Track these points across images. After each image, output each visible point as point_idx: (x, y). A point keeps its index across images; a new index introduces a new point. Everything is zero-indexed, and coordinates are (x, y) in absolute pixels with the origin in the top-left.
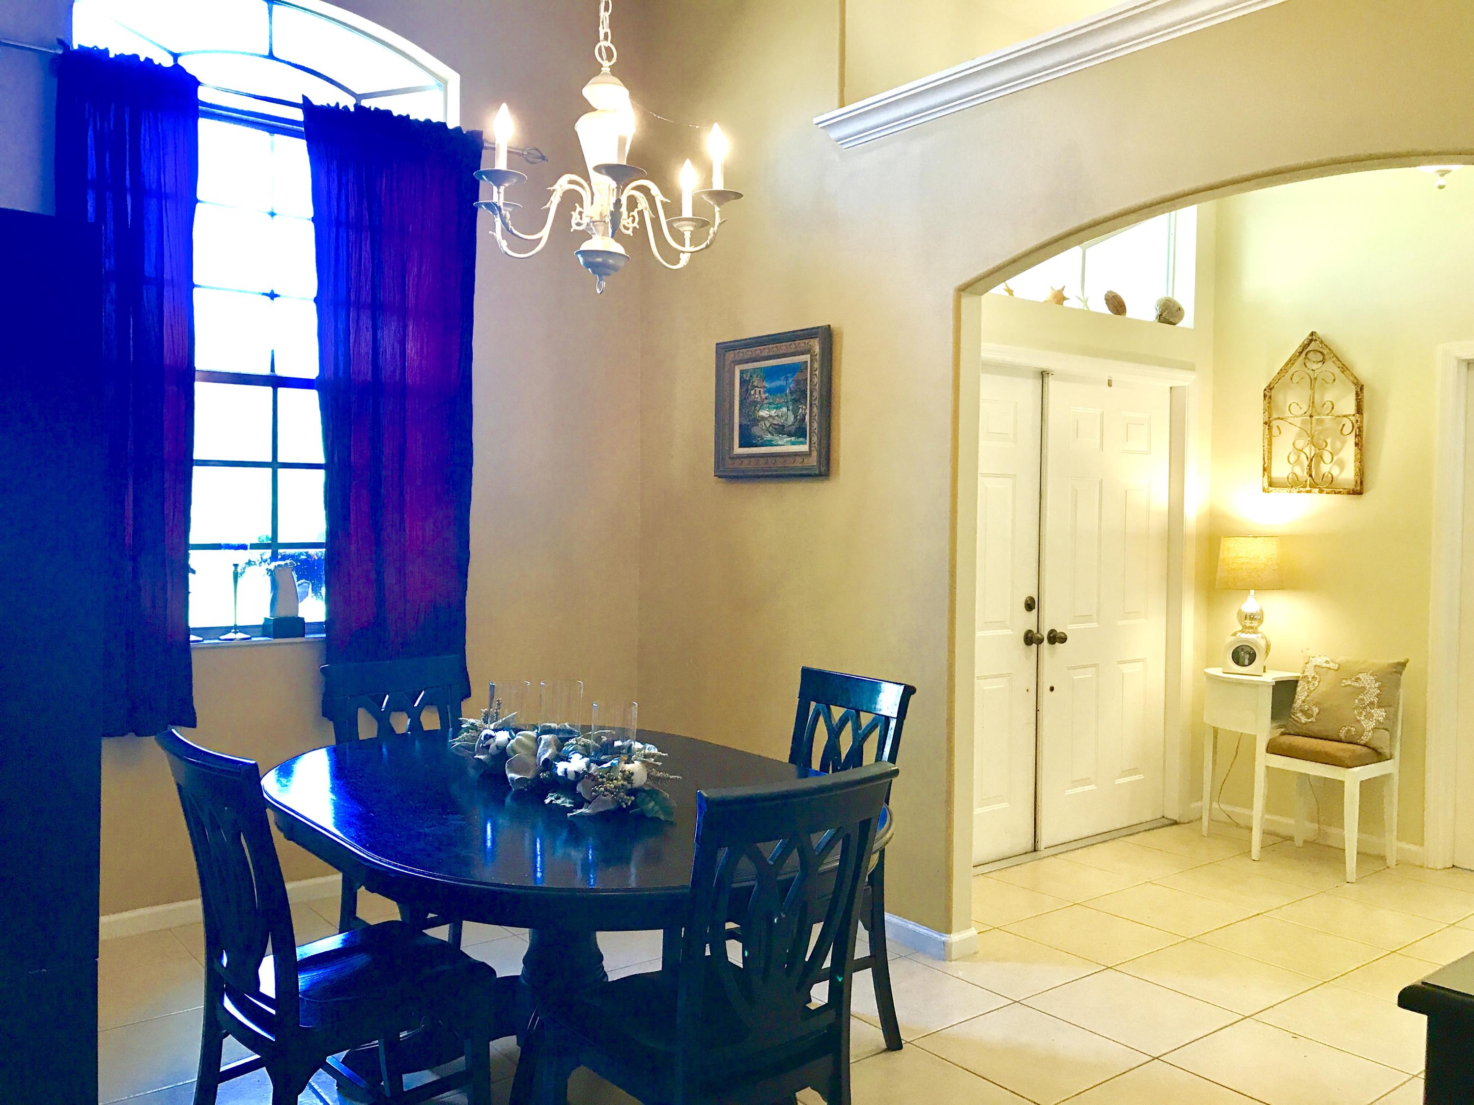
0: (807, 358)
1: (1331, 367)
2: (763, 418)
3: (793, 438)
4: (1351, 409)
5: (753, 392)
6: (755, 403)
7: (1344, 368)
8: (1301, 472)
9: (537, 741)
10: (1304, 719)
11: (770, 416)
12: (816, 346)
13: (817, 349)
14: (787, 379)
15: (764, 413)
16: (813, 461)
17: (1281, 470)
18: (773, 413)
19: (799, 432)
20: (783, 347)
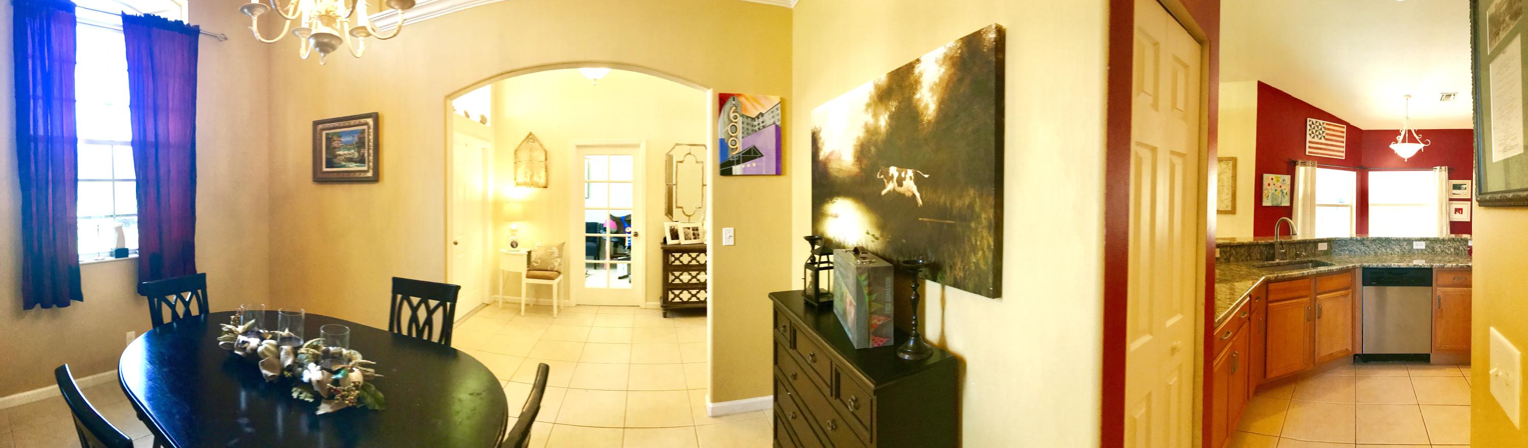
0: (365, 127)
1: (536, 144)
2: (340, 155)
3: (357, 164)
4: (544, 159)
5: (333, 143)
6: (335, 148)
7: (541, 145)
8: (528, 180)
10: (536, 265)
11: (345, 154)
12: (370, 121)
13: (371, 124)
14: (353, 137)
15: (341, 153)
16: (370, 174)
17: (521, 179)
18: (346, 152)
19: (362, 161)
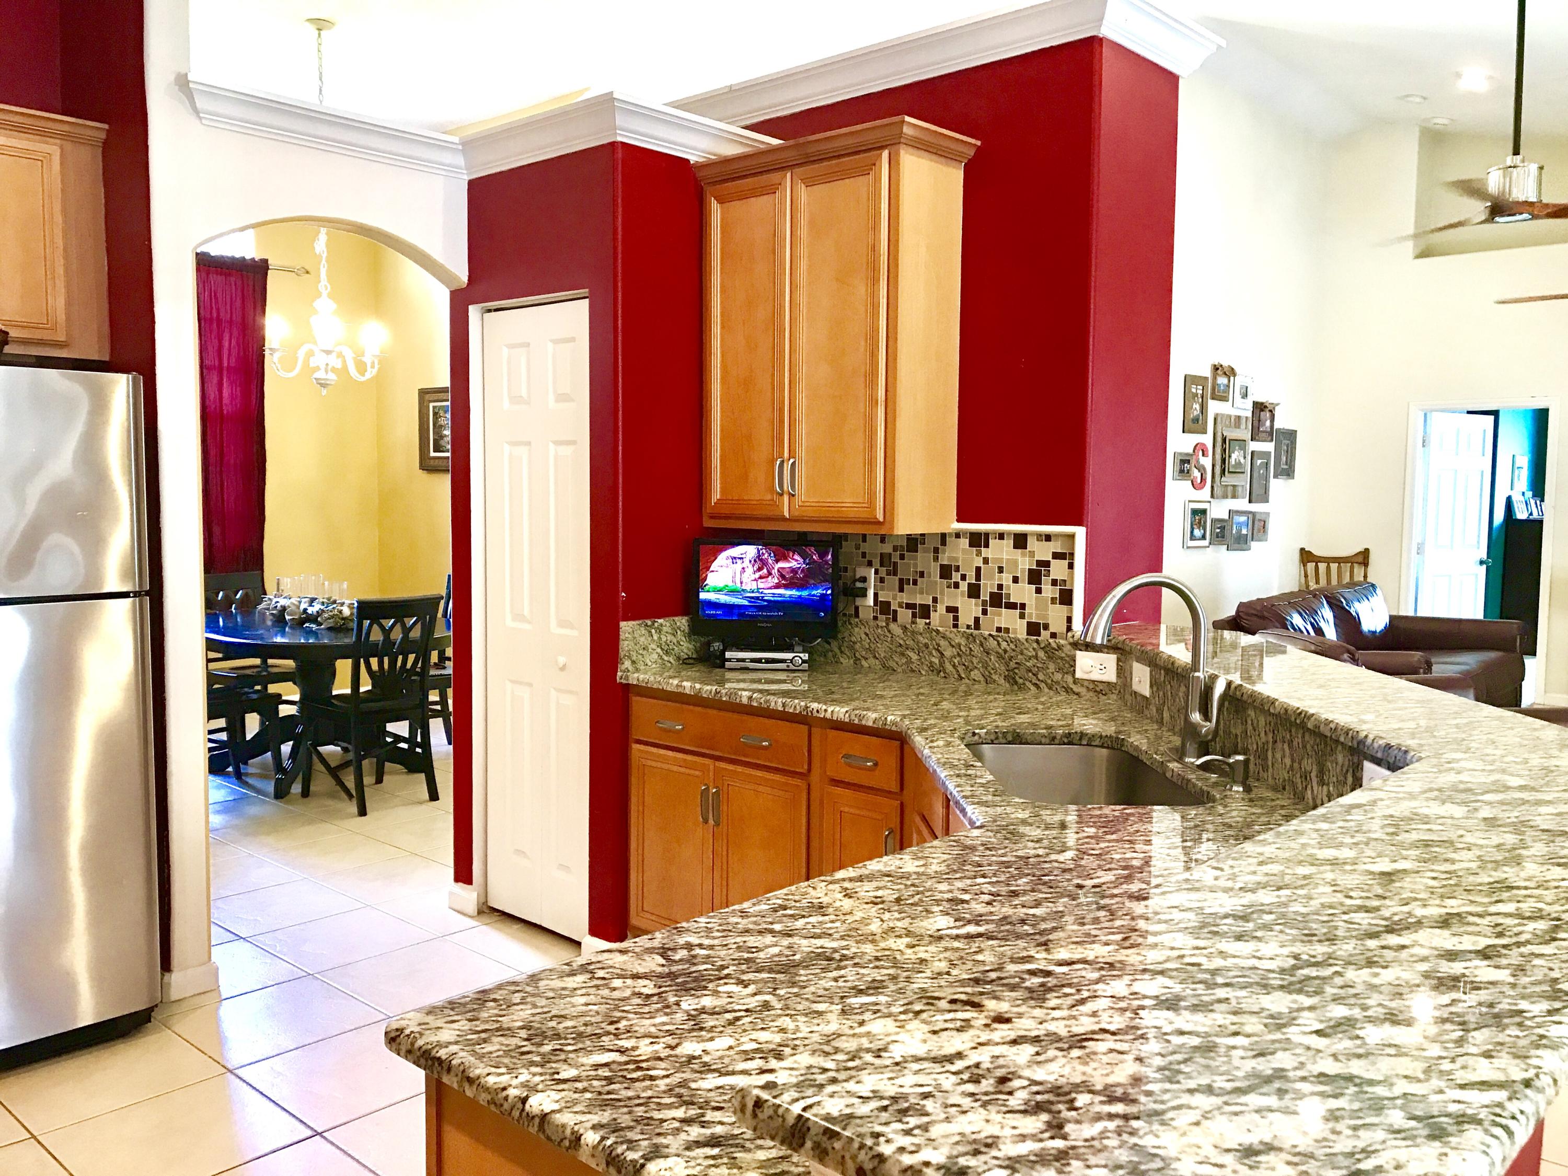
9: (300, 602)
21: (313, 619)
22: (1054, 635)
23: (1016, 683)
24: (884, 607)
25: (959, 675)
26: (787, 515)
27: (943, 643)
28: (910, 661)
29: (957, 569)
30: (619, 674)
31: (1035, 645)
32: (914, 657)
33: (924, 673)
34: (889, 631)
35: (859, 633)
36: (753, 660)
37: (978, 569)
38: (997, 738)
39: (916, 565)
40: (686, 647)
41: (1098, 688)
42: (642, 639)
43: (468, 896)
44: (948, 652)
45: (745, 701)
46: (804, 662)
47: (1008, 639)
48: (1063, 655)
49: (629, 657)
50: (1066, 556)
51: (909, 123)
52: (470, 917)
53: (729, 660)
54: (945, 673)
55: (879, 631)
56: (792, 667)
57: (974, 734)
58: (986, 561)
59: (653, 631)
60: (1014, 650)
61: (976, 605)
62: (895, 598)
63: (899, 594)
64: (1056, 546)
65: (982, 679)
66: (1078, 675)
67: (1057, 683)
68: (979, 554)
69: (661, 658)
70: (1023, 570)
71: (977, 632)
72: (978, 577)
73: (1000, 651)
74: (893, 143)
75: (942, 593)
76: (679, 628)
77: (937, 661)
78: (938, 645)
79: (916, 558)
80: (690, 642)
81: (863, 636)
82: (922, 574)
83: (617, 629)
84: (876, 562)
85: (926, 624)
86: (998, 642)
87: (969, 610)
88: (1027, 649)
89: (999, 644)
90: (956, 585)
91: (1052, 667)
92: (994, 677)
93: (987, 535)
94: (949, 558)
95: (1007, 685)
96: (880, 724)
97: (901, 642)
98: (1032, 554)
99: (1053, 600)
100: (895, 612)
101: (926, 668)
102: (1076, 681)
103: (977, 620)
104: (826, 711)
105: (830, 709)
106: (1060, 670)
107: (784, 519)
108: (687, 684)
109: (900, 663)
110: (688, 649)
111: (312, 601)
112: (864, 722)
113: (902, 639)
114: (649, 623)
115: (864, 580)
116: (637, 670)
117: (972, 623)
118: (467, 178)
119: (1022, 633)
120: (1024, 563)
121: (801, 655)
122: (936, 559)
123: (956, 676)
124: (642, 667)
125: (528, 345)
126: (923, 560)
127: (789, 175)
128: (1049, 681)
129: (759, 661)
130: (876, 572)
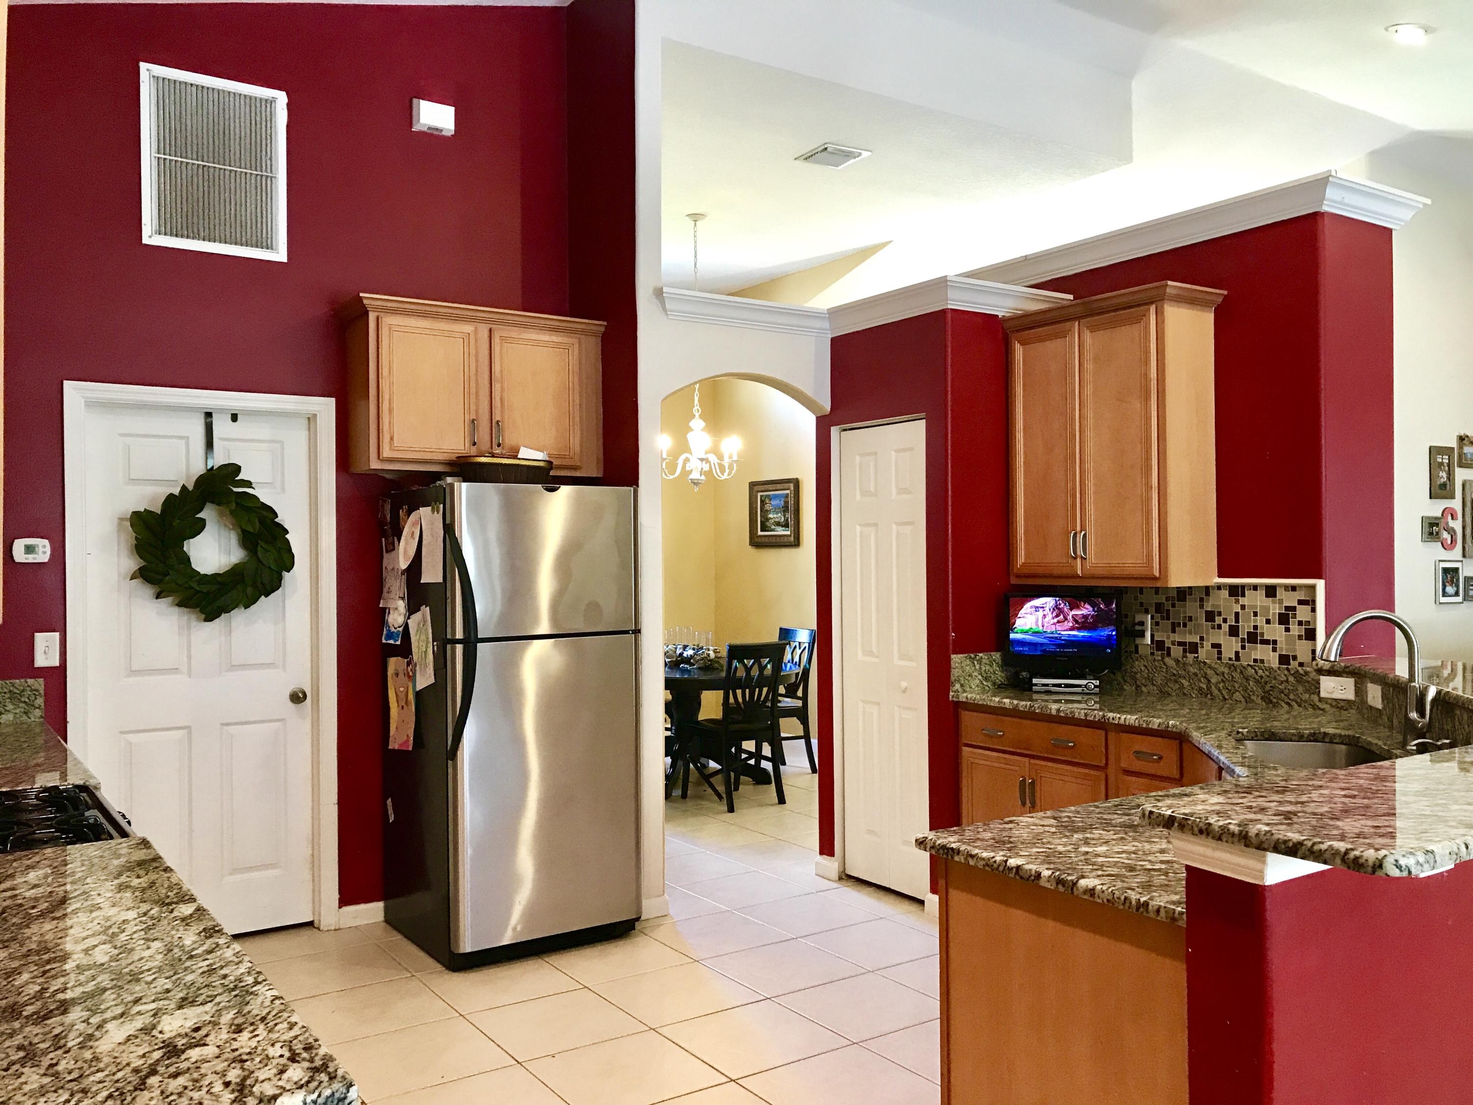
0: (788, 492)
2: (771, 518)
3: (783, 528)
5: (766, 506)
6: (766, 511)
9: (676, 648)
11: (775, 518)
12: (792, 486)
13: (792, 488)
14: (780, 500)
16: (792, 539)
19: (786, 525)
20: (779, 486)
21: (687, 661)
22: (1301, 664)
23: (1271, 702)
24: (1159, 645)
25: (1224, 697)
26: (1079, 572)
27: (1209, 672)
28: (1182, 686)
29: (1220, 614)
30: (951, 694)
31: (1286, 672)
32: (1186, 683)
33: (1194, 696)
34: (1165, 664)
35: (1139, 665)
36: (1054, 685)
37: (1237, 614)
38: (1257, 736)
39: (1185, 612)
40: (1000, 676)
41: (1340, 705)
42: (968, 668)
43: (831, 865)
44: (1213, 680)
45: (1054, 712)
46: (1096, 686)
47: (1263, 668)
48: (1310, 680)
49: (959, 681)
50: (1311, 603)
51: (1172, 286)
52: (832, 881)
53: (1036, 685)
54: (1212, 695)
55: (1156, 663)
56: (1086, 691)
57: (1238, 732)
58: (1243, 607)
59: (976, 662)
60: (1268, 676)
61: (1237, 642)
62: (1168, 637)
63: (1172, 635)
64: (1301, 595)
65: (1243, 700)
66: (1323, 694)
67: (1306, 701)
68: (1237, 601)
69: (982, 683)
70: (1274, 614)
71: (1236, 663)
72: (1237, 621)
73: (1257, 677)
74: (1158, 300)
75: (1207, 634)
76: (995, 661)
77: (1205, 687)
78: (1206, 674)
79: (1185, 606)
80: (1002, 672)
81: (1143, 668)
82: (1190, 619)
83: (949, 660)
84: (1152, 609)
85: (1195, 657)
86: (1255, 670)
87: (1229, 646)
88: (1278, 675)
89: (1256, 672)
90: (1219, 627)
91: (1301, 689)
92: (1252, 697)
93: (1243, 587)
94: (1213, 605)
95: (1264, 703)
96: (1163, 727)
97: (1175, 672)
98: (1281, 602)
99: (1300, 637)
100: (1169, 648)
101: (1196, 692)
102: (1321, 700)
103: (1237, 653)
104: (1119, 718)
105: (1123, 717)
106: (1307, 691)
107: (1078, 577)
108: (1007, 701)
109: (1174, 688)
110: (1002, 677)
111: (685, 647)
112: (1150, 726)
113: (1175, 669)
114: (973, 656)
115: (1142, 623)
116: (965, 691)
117: (1233, 657)
118: (830, 336)
119: (1275, 663)
120: (1275, 609)
121: (1094, 682)
122: (1202, 607)
123: (1221, 698)
124: (968, 689)
125: (876, 453)
126: (1191, 607)
127: (1077, 323)
128: (1299, 700)
129: (1059, 686)
130: (1152, 618)
